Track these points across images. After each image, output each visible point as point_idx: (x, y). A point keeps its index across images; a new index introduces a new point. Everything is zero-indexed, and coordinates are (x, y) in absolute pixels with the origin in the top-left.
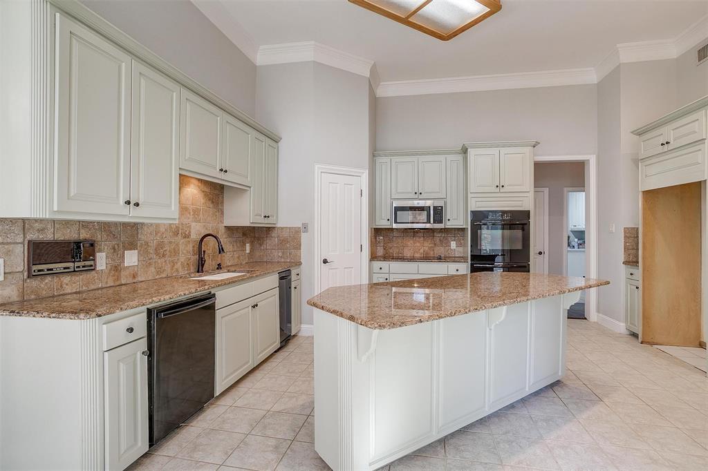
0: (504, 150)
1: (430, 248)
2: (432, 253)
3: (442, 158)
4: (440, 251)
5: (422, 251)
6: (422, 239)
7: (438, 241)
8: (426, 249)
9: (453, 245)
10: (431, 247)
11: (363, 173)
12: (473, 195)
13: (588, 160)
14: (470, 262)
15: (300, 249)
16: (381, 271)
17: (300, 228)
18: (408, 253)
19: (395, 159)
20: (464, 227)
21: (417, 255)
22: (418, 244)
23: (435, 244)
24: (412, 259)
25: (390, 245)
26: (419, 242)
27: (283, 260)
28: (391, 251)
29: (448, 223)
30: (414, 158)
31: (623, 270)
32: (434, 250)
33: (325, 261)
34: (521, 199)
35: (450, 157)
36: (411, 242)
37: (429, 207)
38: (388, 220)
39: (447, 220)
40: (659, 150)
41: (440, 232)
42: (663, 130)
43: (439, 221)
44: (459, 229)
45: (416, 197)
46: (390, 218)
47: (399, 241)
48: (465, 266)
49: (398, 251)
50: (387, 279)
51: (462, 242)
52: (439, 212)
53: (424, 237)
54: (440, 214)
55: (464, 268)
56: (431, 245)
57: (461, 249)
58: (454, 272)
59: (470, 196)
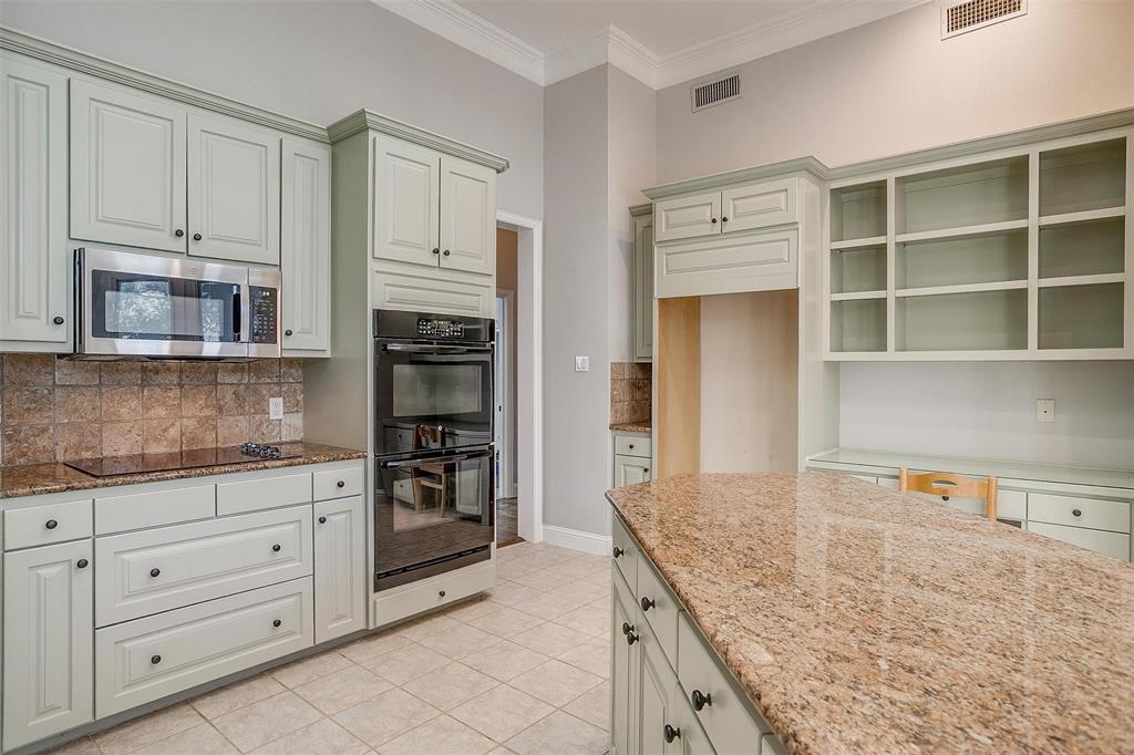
0: (450, 163)
1: (202, 421)
2: (210, 436)
3: (270, 138)
4: (236, 430)
5: (173, 432)
6: (175, 393)
7: (229, 397)
8: (191, 424)
9: (276, 407)
10: (207, 418)
12: (382, 267)
13: (528, 227)
14: (371, 455)
16: (55, 535)
20: (328, 355)
21: (157, 449)
22: (162, 412)
23: (220, 409)
24: (146, 469)
25: (37, 420)
26: (164, 403)
28: (42, 442)
29: (289, 343)
30: (177, 111)
32: (215, 427)
35: (293, 144)
36: (134, 404)
37: (237, 287)
38: (58, 321)
39: (289, 333)
40: (707, 229)
41: (234, 371)
42: (714, 196)
43: (265, 333)
44: (291, 362)
45: (180, 245)
46: (66, 311)
47: (83, 401)
48: (362, 468)
49: (74, 440)
50: (82, 564)
51: (300, 397)
52: (266, 302)
53: (181, 386)
54: (267, 313)
55: (357, 474)
56: (207, 412)
57: (297, 420)
58: (332, 491)
59: (372, 265)
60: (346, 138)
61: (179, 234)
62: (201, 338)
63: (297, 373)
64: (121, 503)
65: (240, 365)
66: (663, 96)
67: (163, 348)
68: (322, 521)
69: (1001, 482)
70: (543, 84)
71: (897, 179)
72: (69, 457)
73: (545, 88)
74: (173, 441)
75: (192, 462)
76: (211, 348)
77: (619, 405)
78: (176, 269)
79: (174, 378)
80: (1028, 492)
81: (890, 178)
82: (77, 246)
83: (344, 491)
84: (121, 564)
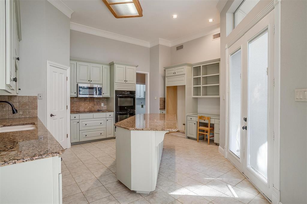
0: (127, 67)
2: (93, 108)
3: (101, 66)
4: (97, 108)
5: (88, 108)
6: (88, 102)
7: (96, 103)
8: (91, 107)
9: (102, 105)
11: (68, 68)
12: (117, 84)
13: (147, 74)
14: (115, 111)
15: (37, 109)
16: (75, 119)
17: (37, 96)
18: (82, 109)
19: (79, 63)
20: (109, 97)
21: (86, 110)
23: (95, 105)
24: (84, 112)
26: (87, 104)
27: (23, 116)
30: (88, 64)
31: (159, 112)
33: (52, 115)
34: (133, 86)
35: (104, 66)
36: (83, 104)
37: (96, 88)
38: (75, 93)
39: (104, 94)
40: (172, 74)
41: (96, 99)
42: (174, 69)
43: (100, 94)
44: (105, 98)
45: (89, 82)
46: (76, 92)
47: (77, 103)
48: (113, 113)
49: (76, 108)
50: (78, 122)
51: (106, 103)
52: (100, 90)
53: (89, 101)
54: (100, 91)
55: (113, 114)
56: (93, 105)
57: (106, 106)
58: (109, 116)
59: (115, 84)
60: (111, 65)
61: (89, 81)
62: (93, 95)
63: (106, 99)
64: (82, 116)
65: (97, 98)
66: (171, 48)
67: (88, 96)
68: (107, 120)
69: (211, 117)
70: (149, 47)
71: (202, 66)
72: (76, 110)
73: (150, 48)
74: (88, 109)
75: (91, 111)
76: (95, 96)
77: (161, 105)
78: (89, 86)
79: (88, 100)
80: (215, 119)
81: (201, 65)
82: (77, 83)
83: (111, 116)
84: (82, 123)
